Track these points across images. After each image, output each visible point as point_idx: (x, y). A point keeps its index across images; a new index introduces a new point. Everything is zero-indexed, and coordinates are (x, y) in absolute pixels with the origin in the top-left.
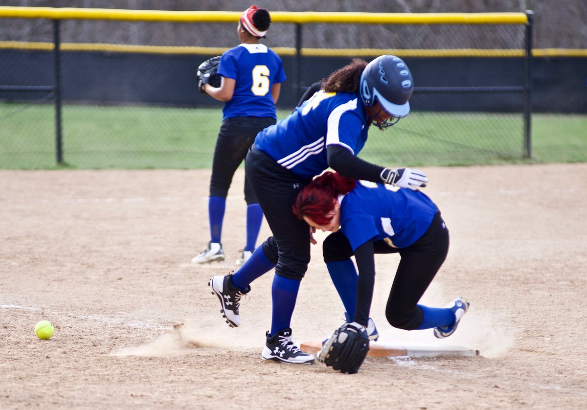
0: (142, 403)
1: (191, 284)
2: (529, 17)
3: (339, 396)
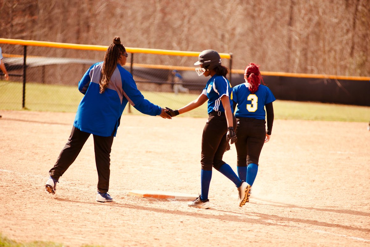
2: (231, 56)
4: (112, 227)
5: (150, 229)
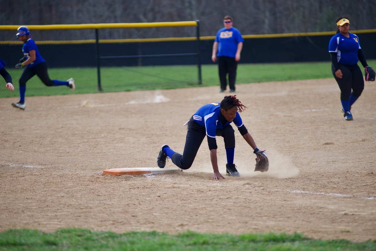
0: (32, 201)
1: (53, 147)
2: (198, 23)
3: (122, 193)
4: (88, 208)
5: (127, 206)
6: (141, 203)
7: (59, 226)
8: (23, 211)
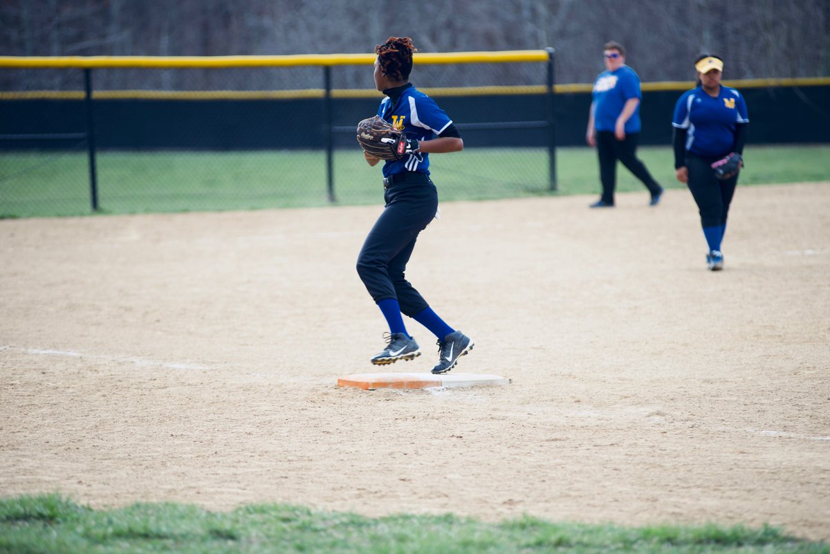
0: (182, 442)
2: (551, 55)
4: (304, 460)
5: (389, 458)
6: (420, 452)
7: (241, 499)
8: (164, 464)
